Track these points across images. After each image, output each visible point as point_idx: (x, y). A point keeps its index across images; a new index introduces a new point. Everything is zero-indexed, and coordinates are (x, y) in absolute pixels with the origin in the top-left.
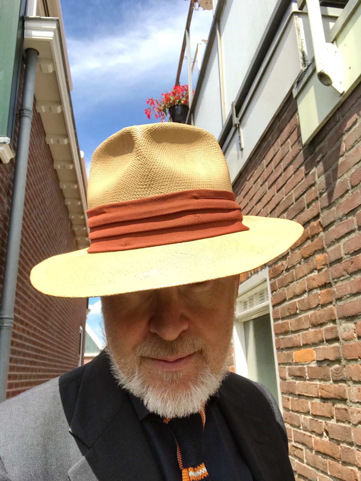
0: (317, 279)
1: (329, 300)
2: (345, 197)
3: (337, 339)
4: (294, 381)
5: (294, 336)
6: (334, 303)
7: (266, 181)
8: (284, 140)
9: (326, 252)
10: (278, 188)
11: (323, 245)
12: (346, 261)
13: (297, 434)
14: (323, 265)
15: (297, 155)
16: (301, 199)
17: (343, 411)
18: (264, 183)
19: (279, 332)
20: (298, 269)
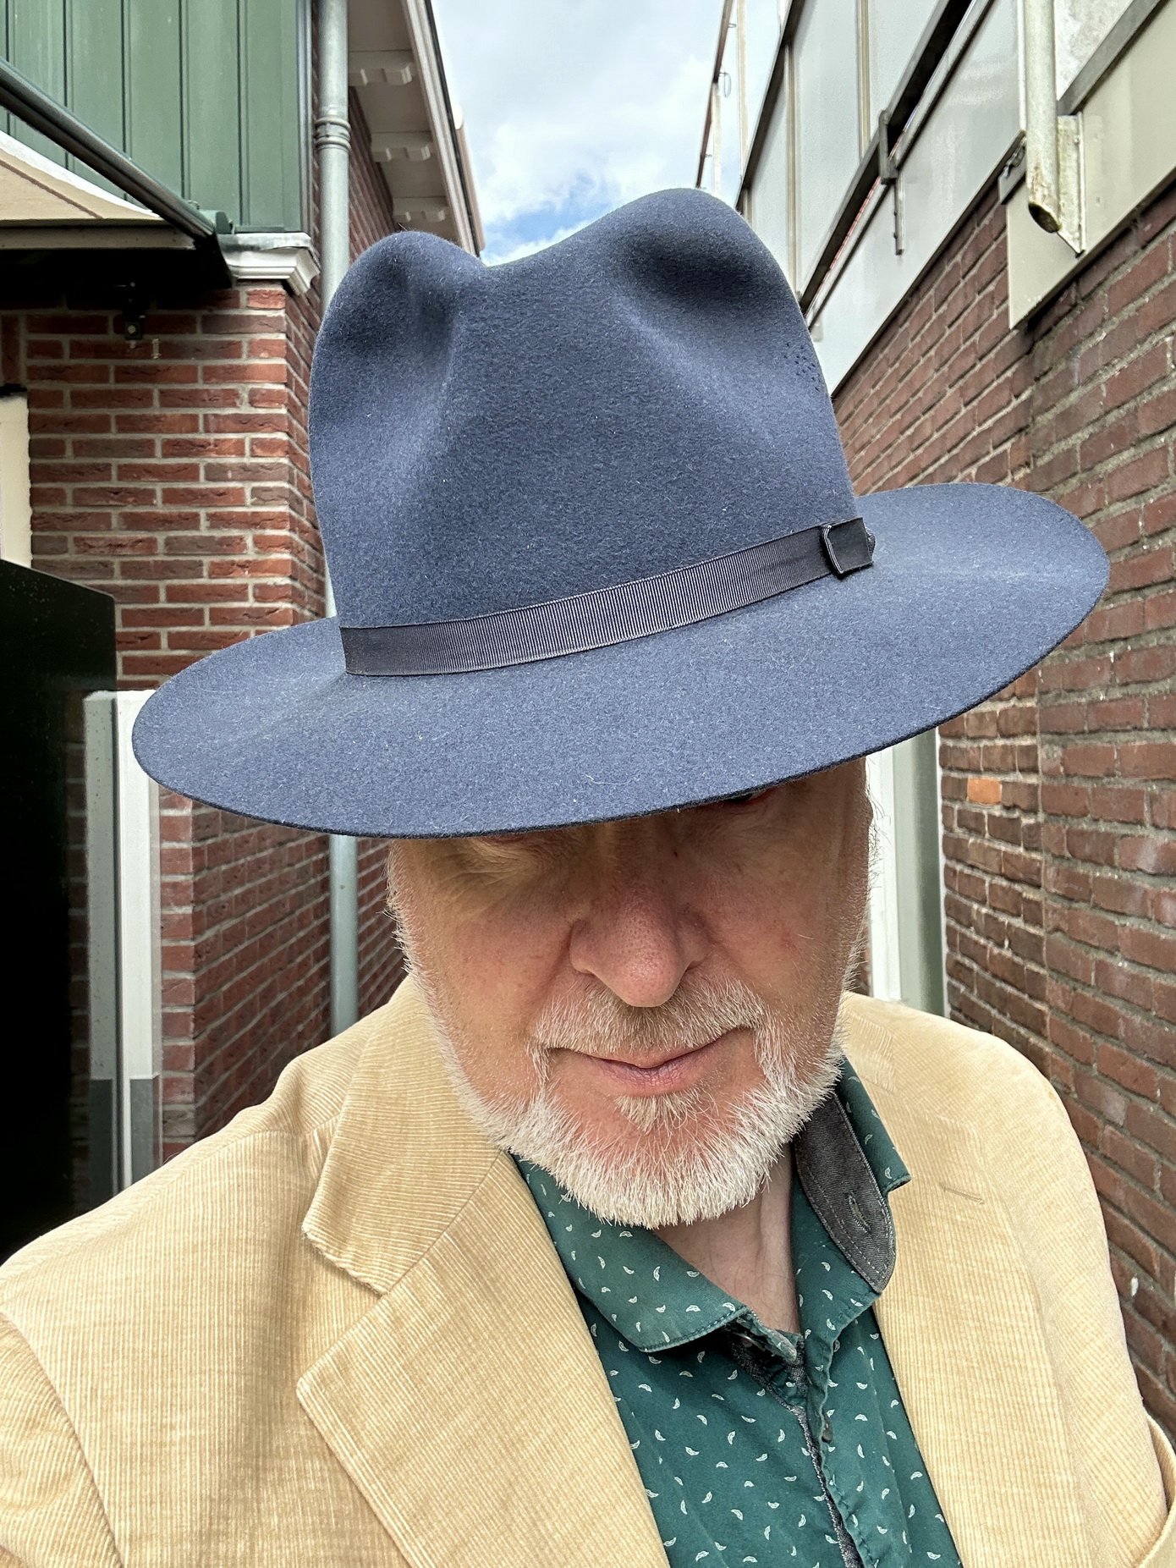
1: (1030, 690)
2: (1069, 485)
3: (1034, 770)
4: (966, 836)
5: (972, 748)
7: (946, 362)
8: (984, 283)
10: (967, 399)
13: (965, 941)
15: (1004, 336)
16: (1001, 449)
18: (942, 365)
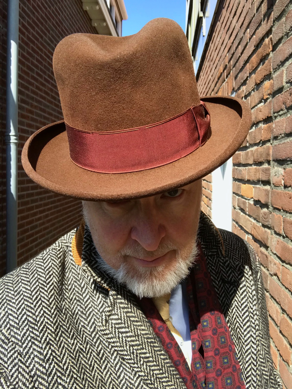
0: (263, 110)
1: (268, 137)
3: (269, 183)
4: (240, 211)
5: (243, 169)
6: (271, 142)
9: (272, 79)
11: (270, 69)
12: (285, 92)
14: (269, 95)
17: (265, 256)
19: (235, 161)
20: (252, 97)
